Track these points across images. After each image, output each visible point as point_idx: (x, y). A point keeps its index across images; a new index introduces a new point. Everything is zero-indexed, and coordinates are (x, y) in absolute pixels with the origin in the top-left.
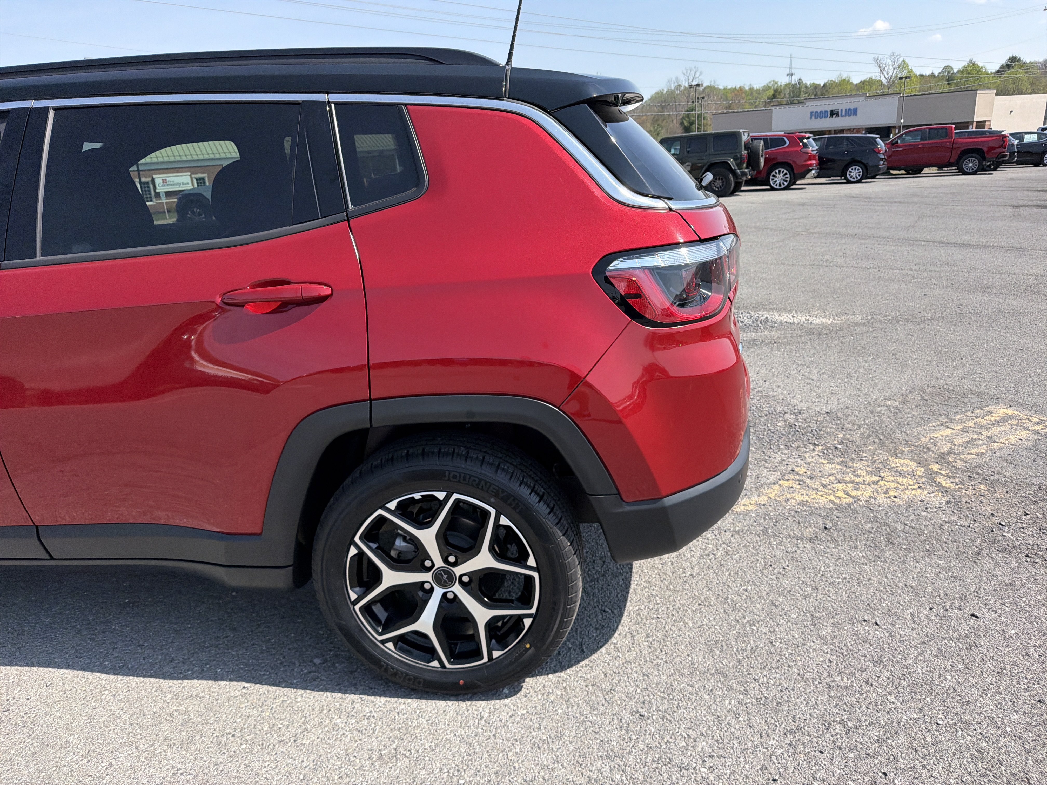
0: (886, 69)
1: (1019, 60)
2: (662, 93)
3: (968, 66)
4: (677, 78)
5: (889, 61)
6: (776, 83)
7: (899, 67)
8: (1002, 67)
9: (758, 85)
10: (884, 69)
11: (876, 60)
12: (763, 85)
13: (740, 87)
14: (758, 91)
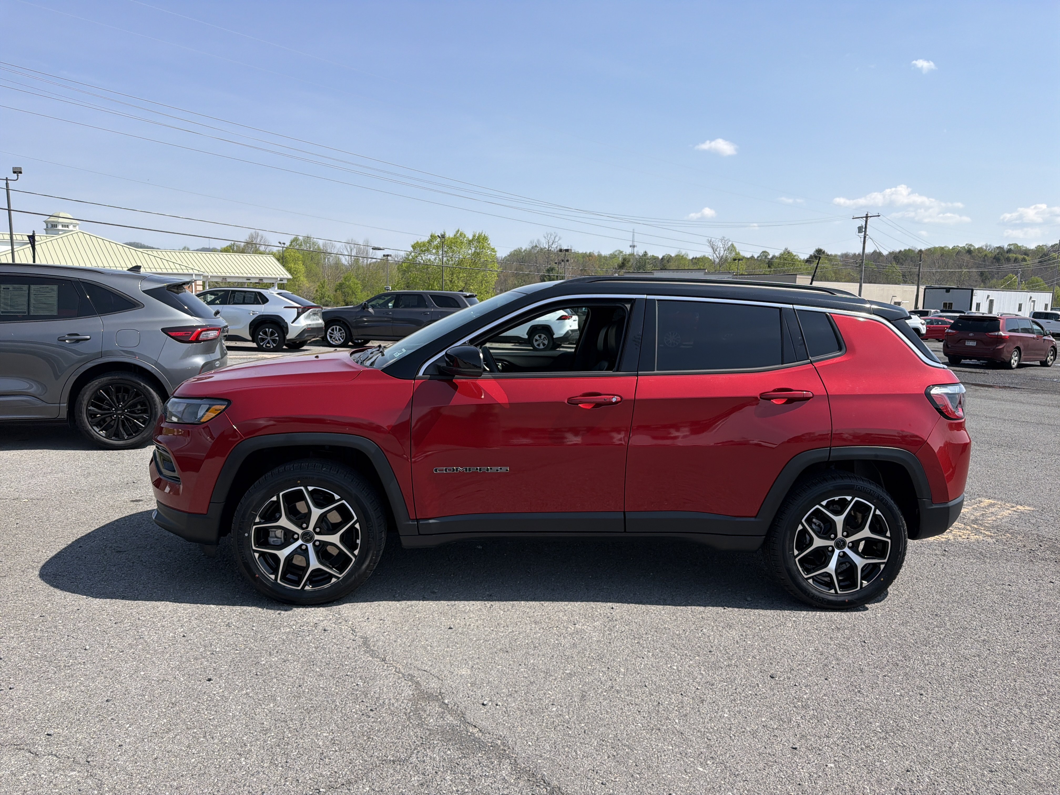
0: (718, 250)
1: (824, 252)
2: (520, 251)
3: (784, 253)
4: (538, 241)
5: (720, 243)
6: (621, 252)
7: (728, 249)
8: (811, 257)
9: (606, 252)
10: (716, 250)
11: (710, 242)
12: (610, 253)
13: (590, 253)
14: (605, 257)
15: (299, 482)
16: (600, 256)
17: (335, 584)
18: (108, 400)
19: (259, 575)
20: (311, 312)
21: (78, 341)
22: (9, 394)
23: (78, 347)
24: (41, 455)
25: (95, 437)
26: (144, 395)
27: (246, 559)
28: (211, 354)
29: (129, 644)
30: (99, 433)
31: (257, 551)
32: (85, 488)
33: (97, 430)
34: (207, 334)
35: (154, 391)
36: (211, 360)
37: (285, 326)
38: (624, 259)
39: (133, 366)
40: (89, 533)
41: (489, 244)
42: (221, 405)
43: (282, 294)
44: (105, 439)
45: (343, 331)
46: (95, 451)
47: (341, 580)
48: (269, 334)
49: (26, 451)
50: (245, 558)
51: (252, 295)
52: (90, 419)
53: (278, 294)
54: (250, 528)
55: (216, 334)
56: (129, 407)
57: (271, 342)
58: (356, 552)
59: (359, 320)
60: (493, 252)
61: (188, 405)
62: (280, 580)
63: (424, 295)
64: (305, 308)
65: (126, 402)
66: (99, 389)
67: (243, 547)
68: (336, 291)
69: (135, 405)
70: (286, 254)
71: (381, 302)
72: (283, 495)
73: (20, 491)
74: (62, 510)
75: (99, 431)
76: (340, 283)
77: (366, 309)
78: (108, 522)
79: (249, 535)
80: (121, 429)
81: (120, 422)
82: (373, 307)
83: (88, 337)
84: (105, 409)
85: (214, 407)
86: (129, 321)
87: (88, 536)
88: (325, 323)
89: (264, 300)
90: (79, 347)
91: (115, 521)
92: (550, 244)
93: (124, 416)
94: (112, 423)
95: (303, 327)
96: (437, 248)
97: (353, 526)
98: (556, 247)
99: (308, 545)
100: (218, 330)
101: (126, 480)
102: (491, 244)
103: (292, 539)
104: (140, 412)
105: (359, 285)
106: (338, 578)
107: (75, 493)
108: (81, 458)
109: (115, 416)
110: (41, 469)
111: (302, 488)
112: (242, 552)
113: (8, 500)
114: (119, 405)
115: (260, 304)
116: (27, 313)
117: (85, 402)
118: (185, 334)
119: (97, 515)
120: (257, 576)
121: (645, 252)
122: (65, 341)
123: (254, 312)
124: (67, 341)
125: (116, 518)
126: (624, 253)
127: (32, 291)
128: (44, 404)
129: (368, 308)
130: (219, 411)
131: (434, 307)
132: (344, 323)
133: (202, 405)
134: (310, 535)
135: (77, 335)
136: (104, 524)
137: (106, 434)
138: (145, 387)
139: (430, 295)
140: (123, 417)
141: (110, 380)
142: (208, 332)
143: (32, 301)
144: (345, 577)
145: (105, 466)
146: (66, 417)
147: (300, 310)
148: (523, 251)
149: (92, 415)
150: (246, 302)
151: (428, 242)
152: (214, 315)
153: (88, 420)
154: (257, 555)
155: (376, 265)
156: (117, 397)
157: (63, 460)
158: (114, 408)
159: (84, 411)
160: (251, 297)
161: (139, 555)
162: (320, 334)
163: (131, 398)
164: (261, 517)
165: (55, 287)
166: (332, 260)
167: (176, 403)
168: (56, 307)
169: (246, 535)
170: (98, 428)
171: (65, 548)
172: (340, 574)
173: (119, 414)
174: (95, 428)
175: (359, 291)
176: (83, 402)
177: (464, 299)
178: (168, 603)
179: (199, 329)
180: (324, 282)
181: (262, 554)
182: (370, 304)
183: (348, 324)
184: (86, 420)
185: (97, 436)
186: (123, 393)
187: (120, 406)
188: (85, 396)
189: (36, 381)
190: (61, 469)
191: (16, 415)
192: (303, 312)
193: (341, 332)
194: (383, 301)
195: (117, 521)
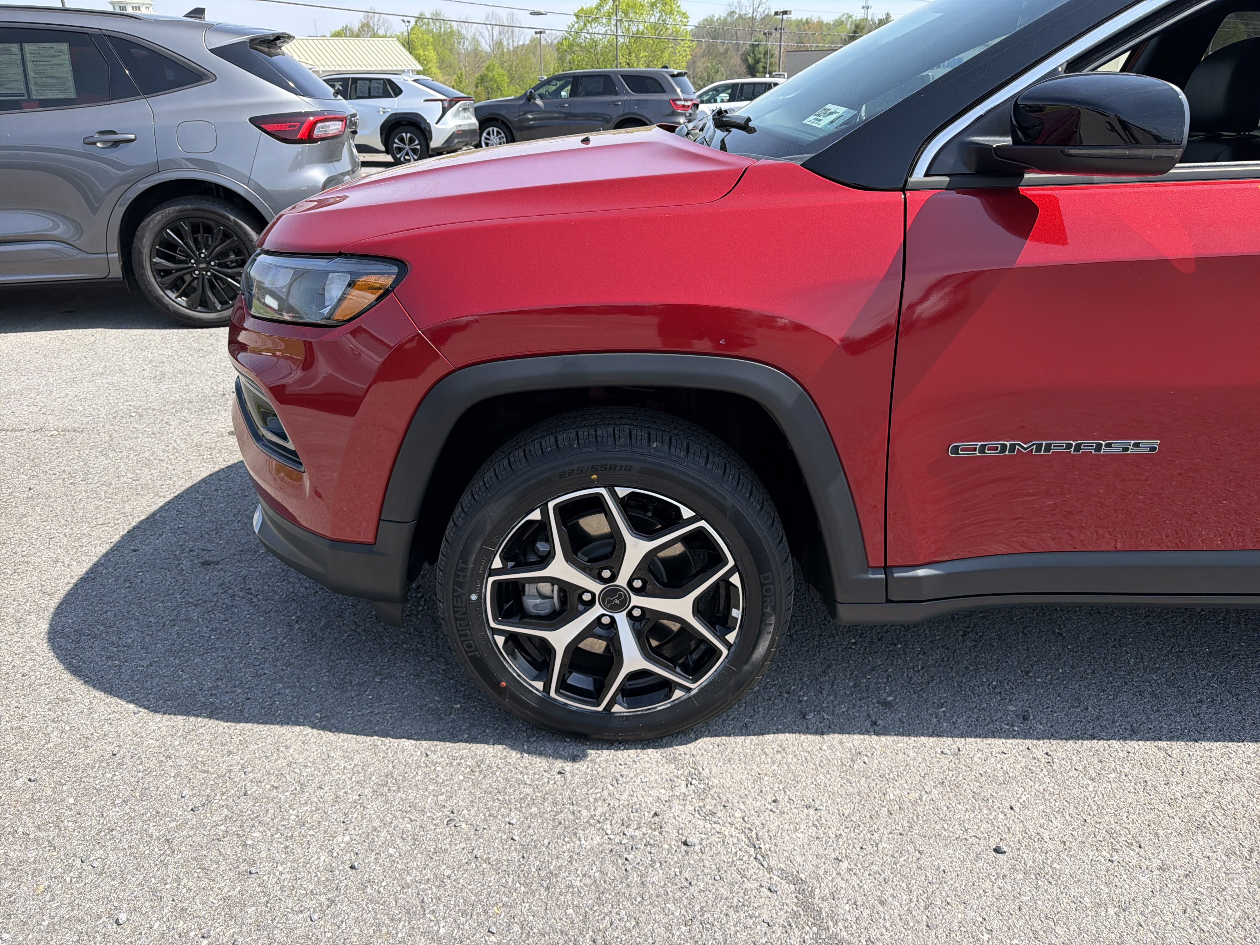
15: (594, 477)
16: (820, 23)
17: (681, 703)
18: (182, 246)
19: (506, 682)
20: (460, 107)
21: (116, 143)
22: (25, 238)
23: (116, 154)
24: (93, 339)
25: (170, 307)
26: (238, 237)
27: (477, 650)
28: (334, 163)
29: (224, 899)
30: (176, 300)
31: (500, 632)
32: (155, 405)
33: (173, 296)
34: (326, 126)
35: (252, 229)
36: (336, 174)
37: (428, 129)
38: (857, 26)
39: (213, 187)
40: (154, 514)
41: (678, 7)
42: (383, 274)
43: (419, 81)
44: (187, 311)
45: (503, 135)
46: (176, 331)
47: (694, 696)
48: (407, 141)
49: (70, 332)
50: (474, 648)
51: (380, 83)
52: (158, 280)
53: (415, 81)
54: (482, 580)
55: (340, 127)
56: (218, 257)
57: (410, 152)
58: (731, 637)
59: (523, 117)
60: (685, 18)
61: (299, 274)
62: (557, 692)
63: (613, 76)
64: (451, 100)
65: (211, 249)
66: (163, 228)
67: (468, 625)
68: (477, 87)
69: (224, 254)
70: (411, 37)
71: (552, 88)
72: (555, 507)
73: (48, 412)
74: (111, 454)
75: (176, 298)
76: (481, 76)
77: (532, 101)
78: (189, 484)
79: (480, 597)
80: (210, 294)
81: (206, 282)
82: (541, 97)
83: (132, 136)
84: (181, 262)
85: (364, 279)
86: (196, 104)
87: (151, 519)
88: (480, 123)
89: (397, 91)
90: (119, 155)
91: (200, 481)
92: (756, 6)
93: (212, 273)
94: (195, 284)
95: (451, 129)
96: (609, 15)
97: (725, 579)
98: (764, 12)
99: (617, 616)
100: (342, 121)
101: (221, 386)
102: (682, 7)
103: (580, 605)
104: (235, 264)
105: (505, 77)
106: (689, 690)
107: (138, 417)
108: (153, 344)
109: (197, 272)
110: (90, 365)
111: (602, 491)
112: (466, 635)
113: (24, 433)
114: (200, 255)
115: (391, 97)
116: (26, 96)
117: (146, 251)
118: (290, 126)
119: (170, 467)
120: (504, 684)
121: (888, 14)
122: (95, 144)
123: (384, 109)
124: (99, 144)
125: (204, 475)
126: (854, 17)
127: (27, 56)
128: (82, 255)
129: (535, 99)
130: (381, 292)
131: (627, 93)
132: (503, 122)
133: (331, 274)
134: (620, 595)
135: (114, 133)
136: (183, 489)
137: (187, 302)
138: (236, 223)
139: (622, 76)
140: (209, 274)
141: (179, 211)
142: (326, 123)
143: (31, 74)
144: (702, 690)
145: (190, 359)
146: (121, 276)
147: (446, 104)
148: (715, 20)
149: (162, 273)
150: (372, 94)
151: (596, 8)
152: (334, 95)
153: (156, 281)
154: (500, 640)
155: (525, 49)
156: (196, 241)
157: (124, 348)
158: (193, 258)
159: (147, 265)
160: (378, 87)
161: (244, 573)
162: (474, 139)
163: (217, 243)
164: (504, 559)
165: (64, 47)
166: (467, 46)
167: (269, 267)
168: (71, 84)
169: (474, 597)
170: (173, 292)
171: (106, 555)
172: (694, 681)
173: (203, 269)
174: (169, 293)
175: (506, 85)
176: (142, 250)
177: (670, 78)
178: (308, 730)
179: (312, 118)
180: (462, 73)
181: (511, 638)
182: (538, 92)
183: (508, 123)
184: (153, 280)
185: (174, 306)
186: (204, 233)
187: (202, 255)
188: (144, 241)
189: (58, 214)
190: (120, 366)
191: (41, 274)
192: (450, 106)
193: (500, 136)
194: (554, 88)
195: (204, 481)
